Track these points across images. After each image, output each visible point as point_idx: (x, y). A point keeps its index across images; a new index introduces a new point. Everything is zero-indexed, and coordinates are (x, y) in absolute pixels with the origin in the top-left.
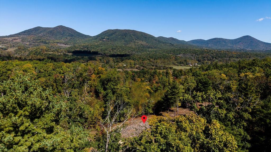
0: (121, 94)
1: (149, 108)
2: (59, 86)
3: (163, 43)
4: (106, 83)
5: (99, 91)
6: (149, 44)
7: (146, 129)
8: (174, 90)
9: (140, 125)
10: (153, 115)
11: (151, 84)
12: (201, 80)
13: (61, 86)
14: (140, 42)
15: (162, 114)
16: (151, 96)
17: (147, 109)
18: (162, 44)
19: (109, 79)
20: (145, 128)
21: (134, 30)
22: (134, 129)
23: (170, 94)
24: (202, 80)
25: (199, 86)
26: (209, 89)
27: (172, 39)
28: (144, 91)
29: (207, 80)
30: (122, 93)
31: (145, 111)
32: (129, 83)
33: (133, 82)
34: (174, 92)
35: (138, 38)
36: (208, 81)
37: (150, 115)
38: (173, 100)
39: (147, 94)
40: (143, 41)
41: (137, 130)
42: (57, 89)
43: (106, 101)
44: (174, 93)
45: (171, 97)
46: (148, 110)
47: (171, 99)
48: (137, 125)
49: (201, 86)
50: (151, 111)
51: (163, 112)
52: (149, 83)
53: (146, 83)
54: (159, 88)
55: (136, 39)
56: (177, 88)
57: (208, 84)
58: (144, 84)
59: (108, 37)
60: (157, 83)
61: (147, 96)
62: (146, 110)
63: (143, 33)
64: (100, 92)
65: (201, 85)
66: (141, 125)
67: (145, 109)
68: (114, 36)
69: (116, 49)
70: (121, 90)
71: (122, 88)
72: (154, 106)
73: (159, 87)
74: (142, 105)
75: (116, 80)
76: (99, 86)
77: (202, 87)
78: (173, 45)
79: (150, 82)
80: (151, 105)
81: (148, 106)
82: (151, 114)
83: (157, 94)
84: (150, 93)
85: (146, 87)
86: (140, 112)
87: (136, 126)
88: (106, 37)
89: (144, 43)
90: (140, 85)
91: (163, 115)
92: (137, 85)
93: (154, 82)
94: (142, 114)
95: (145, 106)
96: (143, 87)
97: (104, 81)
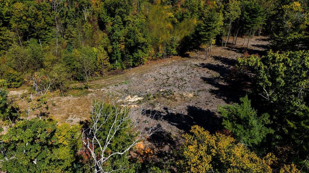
0: (134, 31)
1: (173, 48)
2: (46, 15)
4: (113, 9)
5: (104, 20)
7: (168, 79)
8: (210, 24)
9: (159, 72)
10: (176, 57)
11: (174, 8)
12: (249, 7)
13: (49, 15)
15: (188, 54)
16: (174, 28)
17: (170, 48)
19: (116, 4)
20: (167, 77)
22: (153, 79)
23: (204, 29)
24: (251, 6)
25: (245, 16)
26: (258, 20)
28: (166, 19)
29: (258, 7)
30: (135, 29)
31: (167, 52)
32: (145, 6)
33: (150, 4)
34: (210, 26)
36: (259, 9)
37: (173, 57)
38: (206, 38)
39: (170, 25)
41: (156, 80)
42: (45, 20)
43: (113, 41)
44: (209, 28)
45: (204, 33)
46: (170, 51)
47: (203, 36)
48: (156, 71)
49: (247, 16)
50: (174, 52)
51: (190, 51)
52: (171, 6)
53: (168, 7)
54: (185, 16)
56: (214, 21)
57: (258, 13)
58: (166, 8)
60: (182, 6)
61: (169, 29)
62: (169, 50)
64: (106, 22)
65: (247, 14)
66: (161, 72)
67: (166, 49)
70: (133, 23)
71: (135, 19)
72: (178, 45)
73: (186, 14)
74: (162, 43)
75: (126, 5)
76: (103, 14)
77: (248, 18)
79: (173, 5)
80: (175, 44)
81: (171, 46)
82: (174, 55)
83: (182, 24)
84: (173, 23)
85: (168, 14)
86: (160, 54)
87: (155, 74)
90: (160, 9)
91: (190, 56)
92: (156, 9)
93: (179, 6)
94: (163, 55)
95: (167, 45)
96: (164, 12)
97: (110, 6)
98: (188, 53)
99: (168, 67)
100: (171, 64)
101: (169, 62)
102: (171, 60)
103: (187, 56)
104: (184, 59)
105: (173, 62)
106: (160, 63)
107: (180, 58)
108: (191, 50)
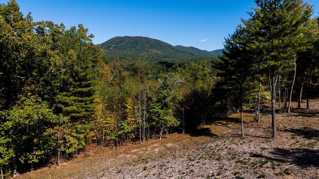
1: (165, 106)
3: (182, 52)
6: (165, 53)
14: (155, 51)
15: (208, 129)
17: (157, 109)
18: (181, 54)
21: (146, 37)
27: (192, 48)
31: (149, 120)
35: (152, 47)
37: (167, 136)
40: (157, 50)
46: (159, 116)
50: (172, 120)
55: (149, 48)
59: (115, 46)
62: (154, 113)
63: (158, 40)
67: (147, 110)
68: (123, 43)
69: (125, 58)
78: (193, 55)
81: (159, 101)
86: (128, 124)
88: (113, 45)
89: (159, 52)
91: (213, 132)
94: (137, 129)
98: (206, 127)
99: (147, 165)
100: (161, 156)
101: (157, 150)
102: (162, 144)
103: (207, 133)
104: (201, 139)
105: (168, 149)
106: (125, 152)
107: (186, 138)
108: (210, 121)
